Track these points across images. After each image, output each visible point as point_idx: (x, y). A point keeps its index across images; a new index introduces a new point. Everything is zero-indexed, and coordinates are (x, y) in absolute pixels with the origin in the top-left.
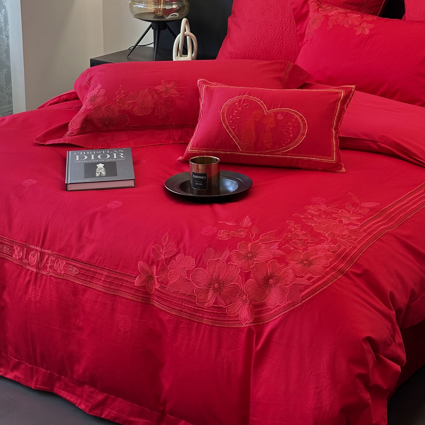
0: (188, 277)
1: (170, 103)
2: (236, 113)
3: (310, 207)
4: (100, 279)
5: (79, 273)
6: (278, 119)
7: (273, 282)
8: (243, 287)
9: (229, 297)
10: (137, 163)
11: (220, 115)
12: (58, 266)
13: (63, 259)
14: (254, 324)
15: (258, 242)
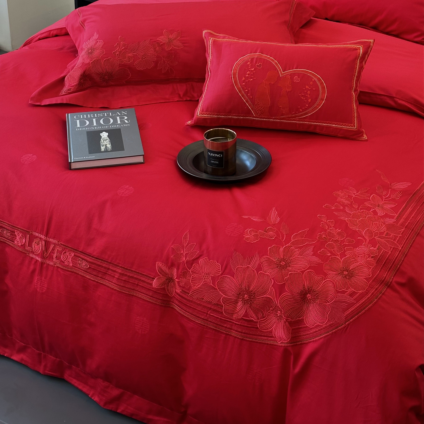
0: (214, 284)
1: (174, 56)
2: (249, 74)
3: (339, 193)
4: (114, 277)
5: (89, 267)
6: (294, 81)
7: (311, 297)
8: (277, 302)
9: (261, 310)
10: (142, 128)
11: (231, 77)
12: (65, 257)
13: (71, 251)
14: (292, 344)
15: (290, 246)
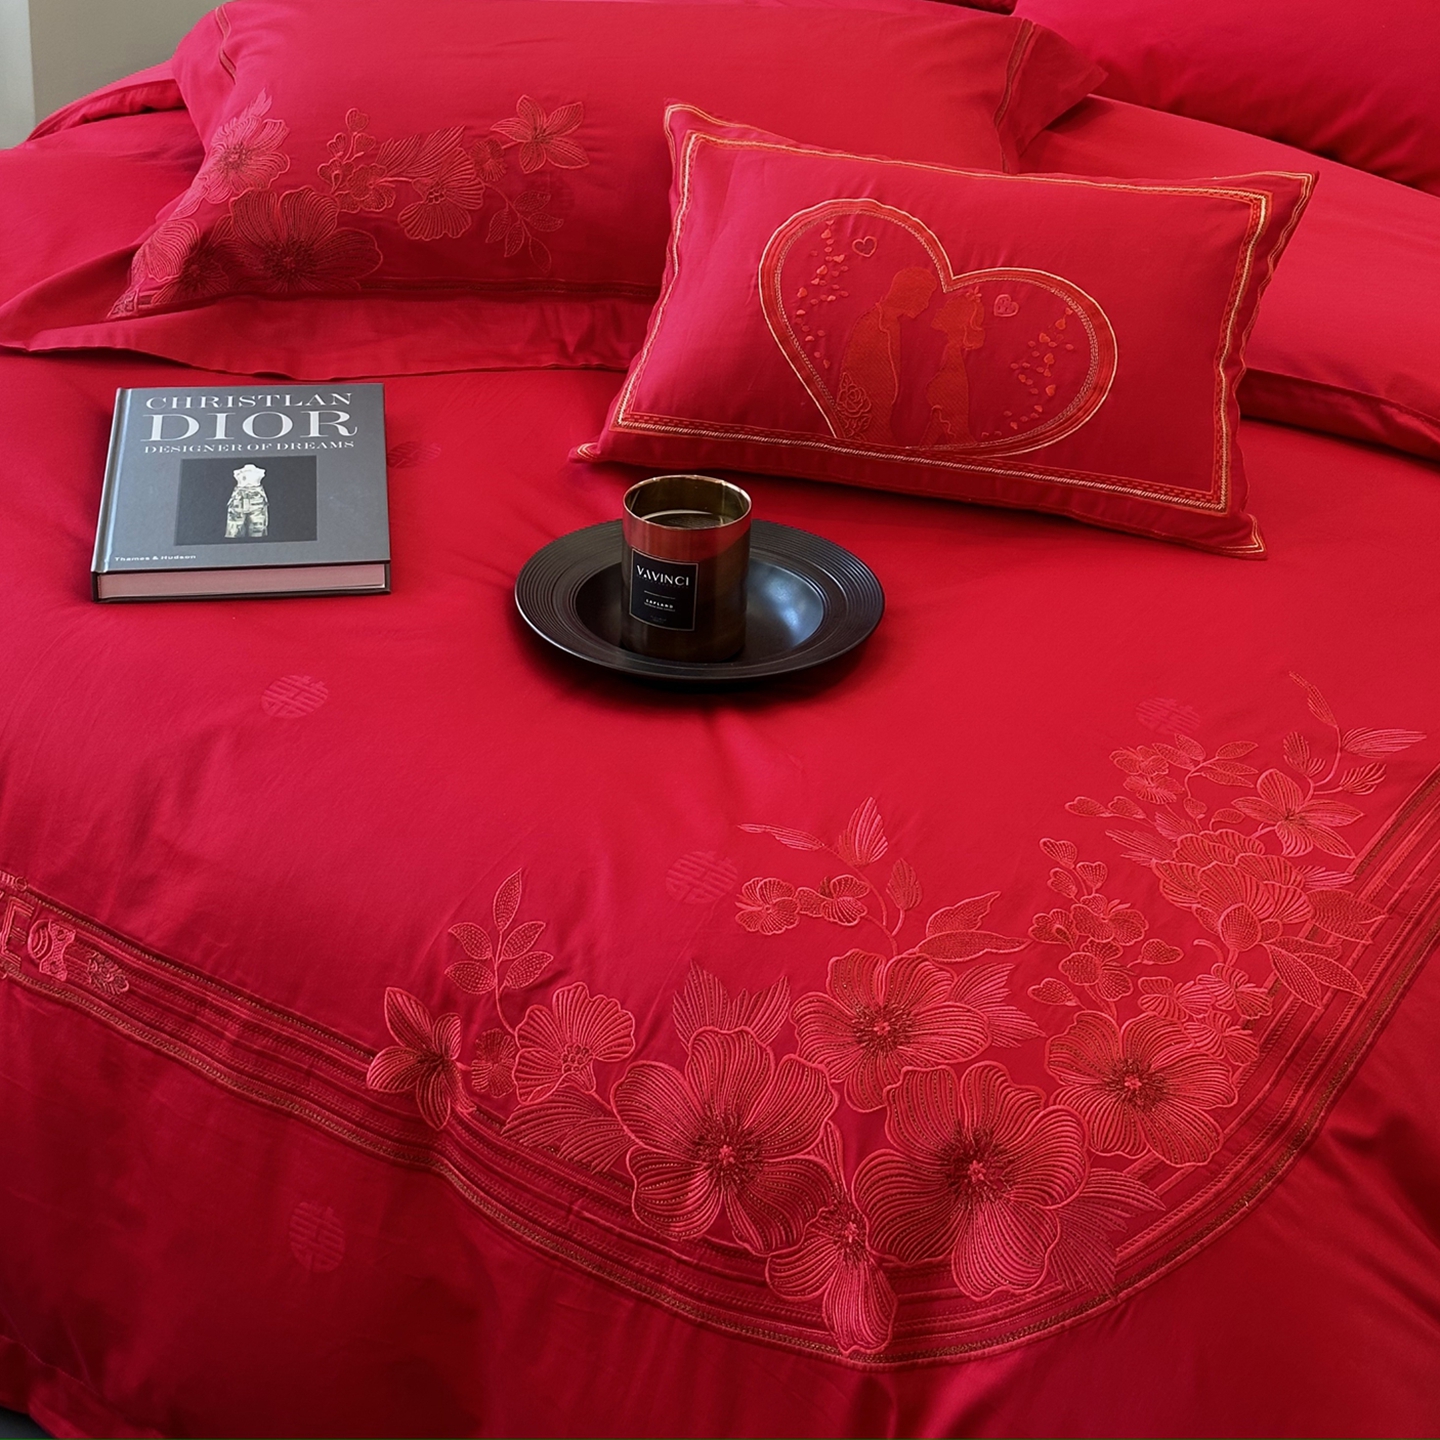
0: (602, 1090)
2: (822, 277)
3: (1139, 756)
4: (221, 1036)
5: (129, 990)
6: (996, 314)
7: (984, 1175)
8: (847, 1187)
9: (781, 1213)
10: (404, 460)
11: (753, 282)
12: (43, 945)
13: (66, 920)
14: (894, 1362)
15: (918, 958)
